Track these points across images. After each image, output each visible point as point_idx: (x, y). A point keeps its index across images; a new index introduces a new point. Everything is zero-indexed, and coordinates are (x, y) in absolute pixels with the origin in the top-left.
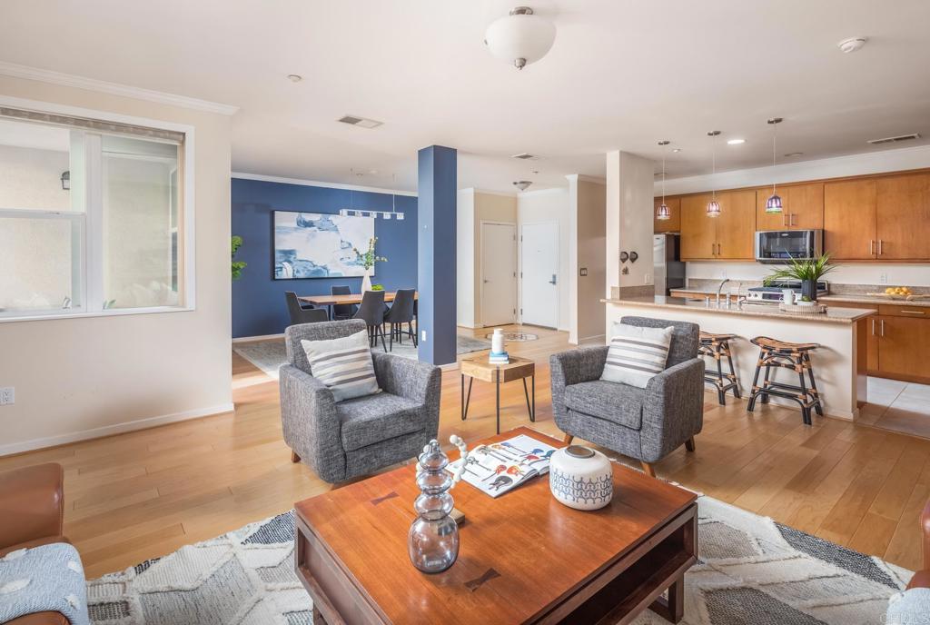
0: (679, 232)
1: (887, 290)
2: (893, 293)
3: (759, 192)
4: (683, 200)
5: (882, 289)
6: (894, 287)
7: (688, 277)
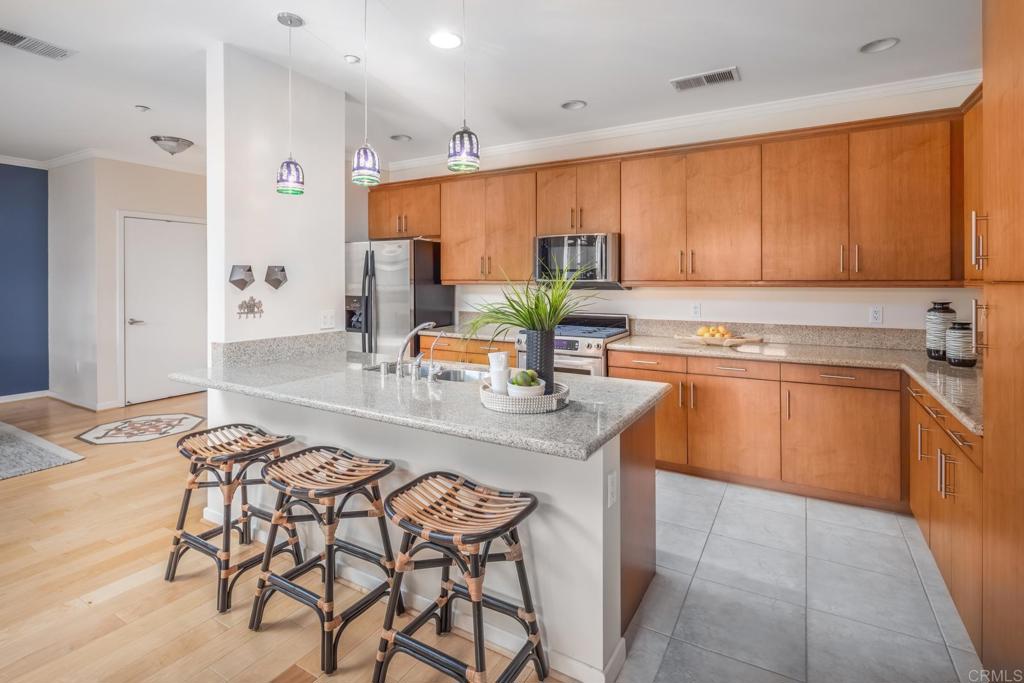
0: (439, 236)
1: (701, 330)
2: (707, 335)
3: (539, 173)
4: (444, 185)
5: (693, 326)
6: (707, 325)
7: (457, 310)
